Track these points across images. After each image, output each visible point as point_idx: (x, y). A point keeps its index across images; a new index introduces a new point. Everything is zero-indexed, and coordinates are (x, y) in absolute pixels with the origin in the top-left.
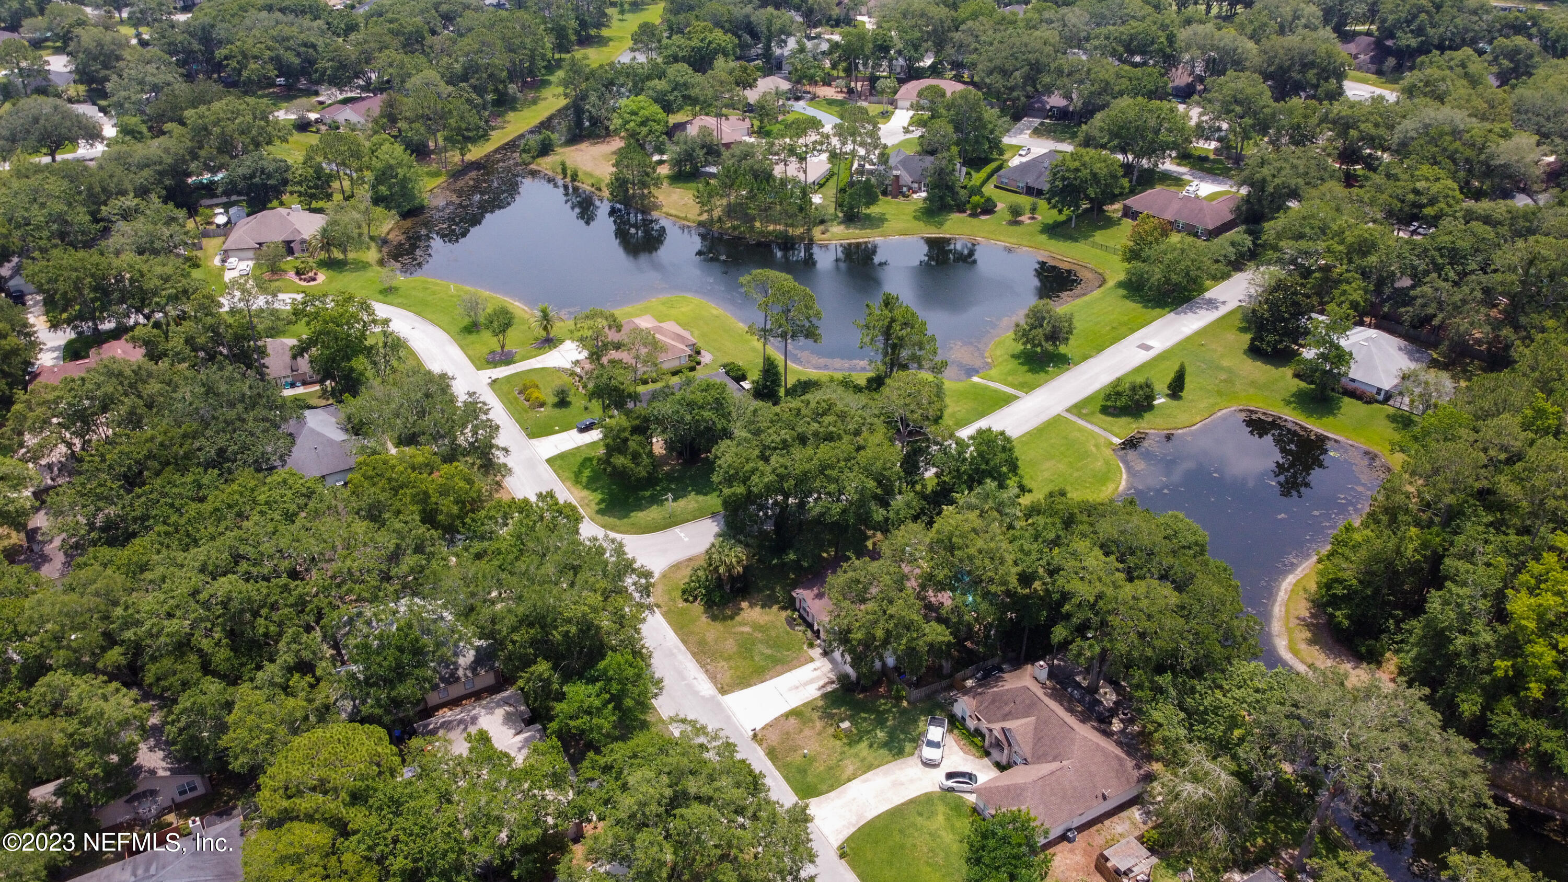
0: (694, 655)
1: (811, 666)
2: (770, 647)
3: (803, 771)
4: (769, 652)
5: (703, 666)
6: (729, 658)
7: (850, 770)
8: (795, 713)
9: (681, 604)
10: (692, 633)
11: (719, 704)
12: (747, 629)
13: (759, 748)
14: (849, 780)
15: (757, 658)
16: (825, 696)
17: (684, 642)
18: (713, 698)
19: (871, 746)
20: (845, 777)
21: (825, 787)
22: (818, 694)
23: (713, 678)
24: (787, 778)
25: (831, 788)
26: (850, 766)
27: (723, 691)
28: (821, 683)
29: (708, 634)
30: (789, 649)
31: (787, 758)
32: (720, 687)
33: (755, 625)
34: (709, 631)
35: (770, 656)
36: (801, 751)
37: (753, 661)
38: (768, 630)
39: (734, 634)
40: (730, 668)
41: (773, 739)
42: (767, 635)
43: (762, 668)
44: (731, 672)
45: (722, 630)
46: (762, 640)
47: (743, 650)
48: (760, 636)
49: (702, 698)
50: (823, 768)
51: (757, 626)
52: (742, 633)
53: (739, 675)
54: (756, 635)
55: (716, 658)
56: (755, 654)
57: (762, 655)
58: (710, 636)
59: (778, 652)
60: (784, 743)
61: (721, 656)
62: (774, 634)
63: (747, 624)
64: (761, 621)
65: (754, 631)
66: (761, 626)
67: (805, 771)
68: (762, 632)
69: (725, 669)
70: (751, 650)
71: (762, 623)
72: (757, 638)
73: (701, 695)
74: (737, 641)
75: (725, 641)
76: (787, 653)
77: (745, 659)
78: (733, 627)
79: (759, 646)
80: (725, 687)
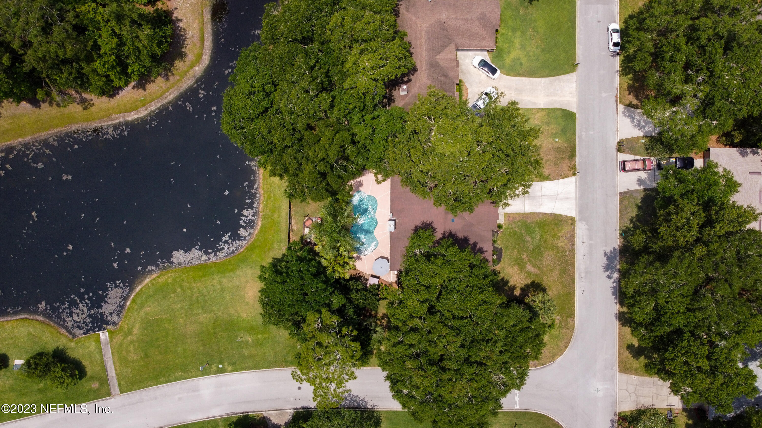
0: (573, 265)
1: (508, 210)
2: (524, 241)
3: (563, 131)
4: (528, 238)
5: (573, 250)
6: (555, 247)
7: (539, 115)
10: (564, 286)
11: (580, 212)
12: (530, 267)
13: (577, 163)
14: (542, 109)
15: (538, 237)
17: (573, 280)
18: (580, 220)
20: (544, 113)
21: (558, 113)
23: (572, 237)
25: (555, 110)
26: (536, 119)
27: (573, 220)
29: (555, 278)
30: (514, 233)
31: (566, 145)
32: (573, 227)
33: (521, 268)
34: (553, 280)
35: (529, 234)
36: (557, 146)
37: (541, 236)
38: (517, 259)
39: (539, 268)
40: (558, 238)
41: (565, 165)
42: (520, 254)
43: (540, 227)
44: (559, 234)
45: (545, 277)
46: (525, 251)
47: (542, 249)
48: (525, 256)
49: (587, 223)
50: (552, 126)
51: (522, 266)
52: (534, 266)
53: (556, 229)
54: (527, 259)
55: (562, 253)
56: (537, 241)
57: (533, 238)
58: (555, 275)
59: (522, 235)
60: (562, 158)
61: (558, 253)
62: (515, 253)
63: (526, 272)
64: (516, 270)
65: (526, 263)
66: (519, 264)
67: (562, 130)
68: (521, 259)
69: (561, 239)
70: (537, 247)
71: (516, 267)
72: (527, 256)
73: (586, 227)
74: (541, 260)
75: (548, 265)
76: (517, 230)
77: (545, 241)
78: (536, 275)
79: (530, 247)
80: (570, 224)
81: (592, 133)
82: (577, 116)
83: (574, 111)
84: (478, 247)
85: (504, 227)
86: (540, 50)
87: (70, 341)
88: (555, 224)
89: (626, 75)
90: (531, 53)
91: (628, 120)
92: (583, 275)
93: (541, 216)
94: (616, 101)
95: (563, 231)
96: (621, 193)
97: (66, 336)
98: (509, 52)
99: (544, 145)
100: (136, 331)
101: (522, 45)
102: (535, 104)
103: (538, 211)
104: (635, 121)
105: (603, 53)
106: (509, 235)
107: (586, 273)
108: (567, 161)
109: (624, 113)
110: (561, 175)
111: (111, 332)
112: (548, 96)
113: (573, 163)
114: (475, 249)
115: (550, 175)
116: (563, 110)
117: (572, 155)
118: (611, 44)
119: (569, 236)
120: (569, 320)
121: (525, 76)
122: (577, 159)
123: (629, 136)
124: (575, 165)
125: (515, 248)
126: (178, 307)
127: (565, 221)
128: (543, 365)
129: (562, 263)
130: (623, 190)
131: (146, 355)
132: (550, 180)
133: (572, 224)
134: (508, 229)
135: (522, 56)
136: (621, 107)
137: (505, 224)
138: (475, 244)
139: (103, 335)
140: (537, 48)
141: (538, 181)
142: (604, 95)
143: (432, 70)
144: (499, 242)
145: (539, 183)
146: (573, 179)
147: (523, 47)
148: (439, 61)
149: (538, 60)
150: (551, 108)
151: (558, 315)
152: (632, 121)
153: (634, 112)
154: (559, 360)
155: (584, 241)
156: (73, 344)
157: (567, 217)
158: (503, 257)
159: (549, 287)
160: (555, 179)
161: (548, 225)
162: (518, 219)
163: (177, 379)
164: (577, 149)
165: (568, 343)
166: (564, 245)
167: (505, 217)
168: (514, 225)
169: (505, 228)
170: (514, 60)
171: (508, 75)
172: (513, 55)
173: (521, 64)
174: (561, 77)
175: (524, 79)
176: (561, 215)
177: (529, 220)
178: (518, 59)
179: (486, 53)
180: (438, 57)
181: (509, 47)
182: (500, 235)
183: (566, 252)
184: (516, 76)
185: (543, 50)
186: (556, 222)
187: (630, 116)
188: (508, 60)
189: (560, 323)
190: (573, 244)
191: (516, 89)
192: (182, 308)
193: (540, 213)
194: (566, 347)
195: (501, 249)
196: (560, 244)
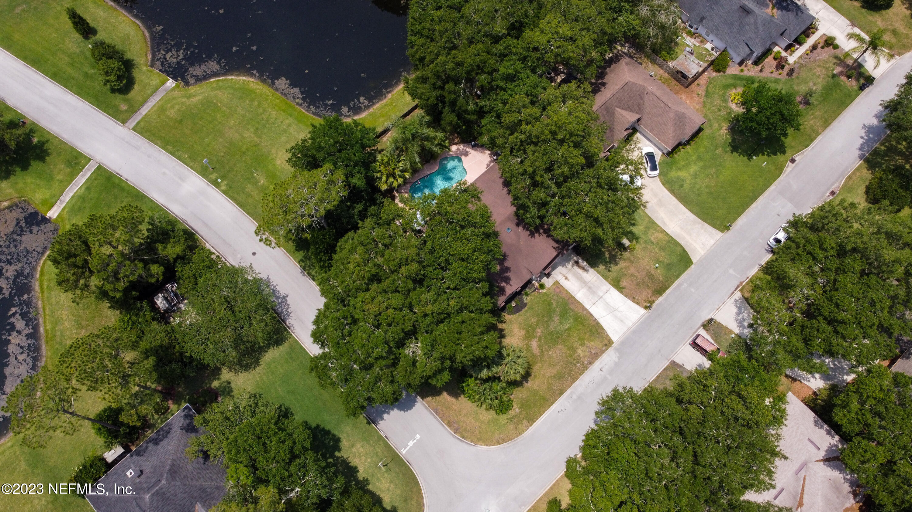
0: (574, 380)
1: (563, 282)
2: (551, 318)
3: (669, 267)
4: (556, 319)
5: (585, 368)
6: (573, 350)
7: (661, 236)
8: (616, 284)
9: (516, 409)
10: (549, 388)
11: (623, 343)
12: (534, 344)
13: (657, 302)
14: (667, 234)
15: (567, 326)
16: (593, 265)
17: (561, 393)
18: (616, 350)
19: (634, 225)
20: (666, 238)
21: (679, 249)
22: (592, 271)
23: (596, 356)
24: (677, 277)
25: (678, 244)
26: (654, 236)
27: (609, 343)
28: (580, 271)
29: (548, 375)
30: (550, 304)
31: (661, 279)
32: (604, 348)
33: (527, 337)
34: (544, 375)
35: (561, 316)
36: (653, 272)
37: (570, 328)
38: (530, 326)
39: (542, 352)
40: (583, 345)
41: (646, 293)
42: (537, 325)
43: (575, 320)
44: (586, 342)
45: (539, 365)
46: (544, 327)
47: (559, 340)
48: (539, 331)
49: (619, 358)
50: (663, 254)
51: (529, 335)
52: (539, 346)
53: (588, 335)
54: (539, 334)
55: (574, 360)
56: (562, 329)
57: (561, 323)
58: (550, 372)
59: (555, 311)
60: (648, 285)
61: (571, 356)
62: (534, 320)
63: (527, 345)
64: (521, 334)
65: (535, 337)
66: (528, 332)
67: (669, 265)
68: (534, 330)
69: (585, 348)
70: (558, 333)
71: (523, 333)
72: (542, 332)
73: (616, 359)
74: (550, 347)
75: (552, 358)
76: (554, 304)
77: (569, 336)
78: (534, 356)
79: (551, 328)
80: (604, 343)
81: (693, 290)
82: (693, 266)
83: (694, 261)
84: (508, 274)
85: (545, 291)
86: (707, 190)
87: (146, 65)
88: (591, 331)
89: (766, 273)
90: (698, 187)
91: (735, 310)
92: (574, 397)
93: (585, 312)
94: (738, 286)
95: (592, 343)
96: (674, 362)
97: (147, 60)
98: (680, 169)
99: (642, 261)
100: (195, 99)
101: (696, 174)
102: (665, 224)
103: (587, 306)
104: (741, 316)
105: (761, 241)
106: (544, 301)
107: (579, 398)
108: (650, 292)
109: (736, 301)
110: (634, 298)
111: (177, 86)
112: (682, 228)
113: (653, 298)
114: (504, 273)
115: (624, 288)
116: (684, 251)
117: (660, 291)
118: (773, 237)
119: (594, 352)
120: (525, 422)
121: (676, 198)
122: (660, 299)
123: (724, 323)
124: (654, 302)
125: (538, 316)
126: (242, 112)
127: (602, 337)
128: (463, 437)
129: (566, 368)
130: (678, 361)
131: (181, 121)
132: (621, 292)
133: (606, 345)
134: (548, 295)
135: (688, 181)
136: (738, 295)
137: (549, 289)
138: (507, 269)
139: (171, 83)
140: (706, 187)
141: (610, 284)
142: (731, 271)
143: (605, 113)
144: (529, 298)
145: (610, 286)
146: (642, 311)
147: (695, 176)
148: (616, 113)
149: (699, 195)
150: (675, 241)
151: (519, 408)
152: (738, 314)
153: (746, 309)
154: (482, 448)
155: (603, 370)
156: (145, 68)
157: (607, 335)
158: (521, 313)
159: (535, 377)
160: (626, 296)
161: (584, 326)
162: (563, 296)
163: (179, 158)
164: (668, 292)
165: (504, 441)
166: (582, 355)
167: (554, 284)
168: (555, 297)
169: (545, 293)
170: (678, 178)
171: (663, 184)
172: (680, 174)
173: (682, 186)
174: (706, 225)
175: (674, 198)
176: (603, 329)
177: (571, 306)
178: (683, 181)
179: (660, 153)
180: (617, 109)
181: (683, 166)
182: (536, 293)
183: (578, 362)
184: (669, 191)
185: (710, 193)
186: (594, 330)
187: (739, 308)
188: (673, 174)
189: (514, 417)
190: (591, 363)
191: (660, 200)
192: (243, 116)
193: (586, 310)
194: (499, 443)
195: (526, 304)
196: (579, 351)
